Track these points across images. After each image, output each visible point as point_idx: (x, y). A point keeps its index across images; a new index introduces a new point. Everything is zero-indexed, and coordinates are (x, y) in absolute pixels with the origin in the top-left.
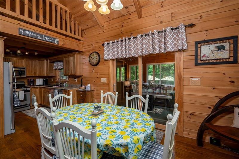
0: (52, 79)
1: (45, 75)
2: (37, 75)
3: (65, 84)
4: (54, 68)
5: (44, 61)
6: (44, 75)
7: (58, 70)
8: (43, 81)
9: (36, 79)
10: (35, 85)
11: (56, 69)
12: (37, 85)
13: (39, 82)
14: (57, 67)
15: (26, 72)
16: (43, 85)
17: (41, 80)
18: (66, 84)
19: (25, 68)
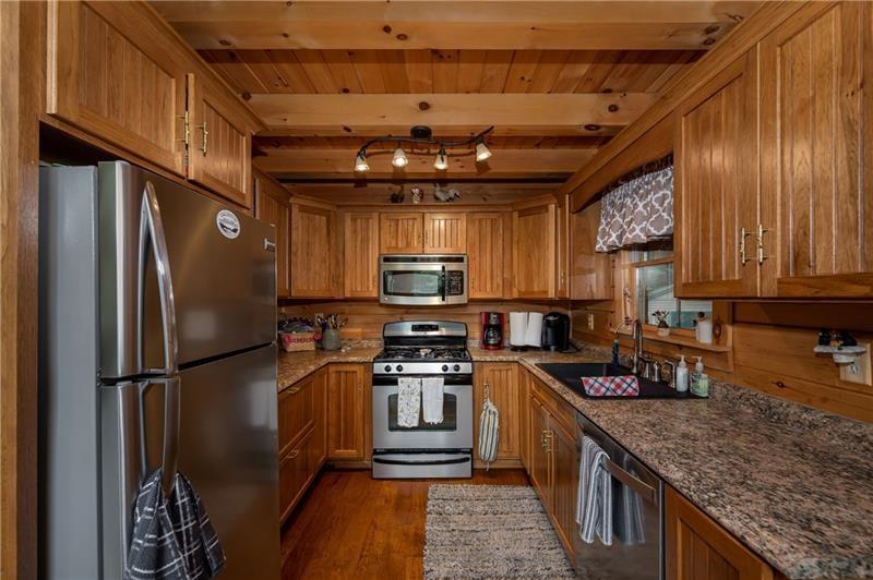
0: (591, 319)
1: (551, 294)
2: (516, 295)
3: (682, 372)
4: (601, 245)
5: (546, 208)
6: (546, 292)
7: (624, 254)
8: (547, 324)
9: (512, 314)
10: (506, 344)
11: (614, 251)
12: (515, 349)
13: (525, 328)
14: (620, 237)
15: (465, 275)
16: (545, 347)
17: (536, 319)
18: (691, 380)
19: (460, 260)
